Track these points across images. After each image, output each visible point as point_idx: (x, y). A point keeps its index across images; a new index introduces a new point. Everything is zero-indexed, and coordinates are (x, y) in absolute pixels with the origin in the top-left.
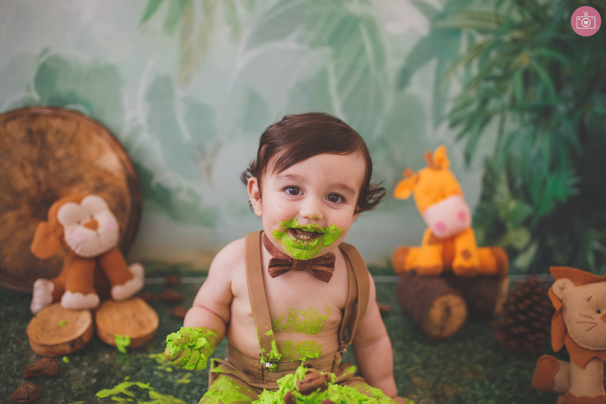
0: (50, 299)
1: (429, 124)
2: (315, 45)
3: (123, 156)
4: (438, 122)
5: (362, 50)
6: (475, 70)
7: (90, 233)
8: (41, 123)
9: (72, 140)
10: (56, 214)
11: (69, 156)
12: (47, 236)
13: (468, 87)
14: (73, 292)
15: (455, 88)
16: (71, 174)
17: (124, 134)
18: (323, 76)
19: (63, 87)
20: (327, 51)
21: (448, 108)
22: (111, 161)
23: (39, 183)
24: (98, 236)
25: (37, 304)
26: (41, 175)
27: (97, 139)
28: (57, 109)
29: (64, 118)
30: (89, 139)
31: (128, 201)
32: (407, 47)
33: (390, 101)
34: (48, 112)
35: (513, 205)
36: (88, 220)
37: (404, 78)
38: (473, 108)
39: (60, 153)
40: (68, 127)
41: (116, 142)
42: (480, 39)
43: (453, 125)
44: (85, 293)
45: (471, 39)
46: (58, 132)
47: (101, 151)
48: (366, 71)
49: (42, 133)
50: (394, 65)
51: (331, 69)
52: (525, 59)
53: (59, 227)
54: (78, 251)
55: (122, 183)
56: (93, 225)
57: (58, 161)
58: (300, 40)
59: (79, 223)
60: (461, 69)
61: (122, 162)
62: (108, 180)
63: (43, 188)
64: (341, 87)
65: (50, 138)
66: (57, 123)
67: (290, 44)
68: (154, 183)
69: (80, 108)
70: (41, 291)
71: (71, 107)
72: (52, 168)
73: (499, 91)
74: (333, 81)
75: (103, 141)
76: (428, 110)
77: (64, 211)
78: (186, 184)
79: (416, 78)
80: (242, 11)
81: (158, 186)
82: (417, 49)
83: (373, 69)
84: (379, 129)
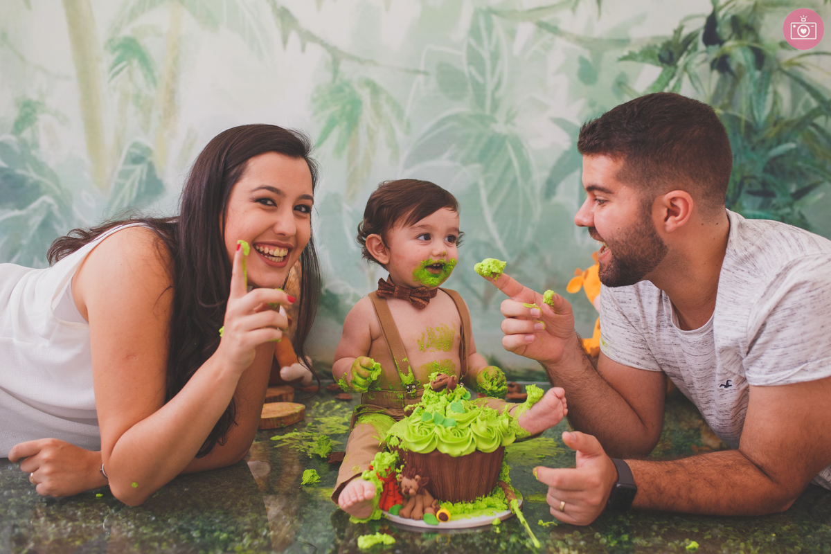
2: (465, 162)
5: (509, 164)
18: (475, 188)
20: (477, 166)
32: (551, 160)
33: (538, 209)
37: (550, 188)
48: (514, 182)
50: (539, 177)
51: (481, 183)
58: (452, 158)
64: (491, 199)
67: (443, 162)
68: (323, 290)
74: (484, 193)
78: (352, 290)
79: (562, 187)
80: (400, 135)
81: (327, 291)
82: (560, 161)
83: (520, 181)
84: (529, 236)
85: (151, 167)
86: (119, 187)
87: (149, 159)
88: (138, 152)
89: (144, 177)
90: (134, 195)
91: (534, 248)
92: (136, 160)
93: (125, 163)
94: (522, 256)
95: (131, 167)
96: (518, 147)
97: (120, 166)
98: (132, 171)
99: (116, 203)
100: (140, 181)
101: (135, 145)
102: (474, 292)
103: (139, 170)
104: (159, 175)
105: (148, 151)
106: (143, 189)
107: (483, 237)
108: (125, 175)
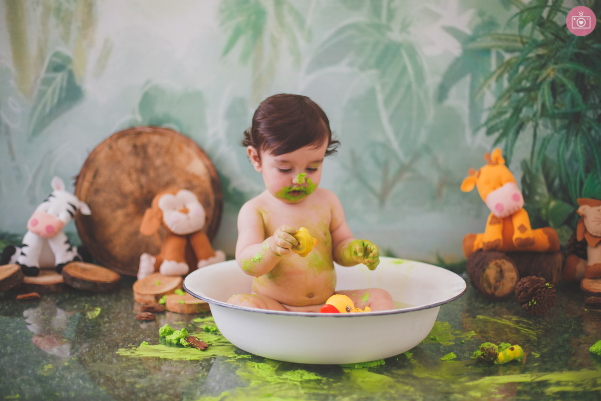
0: (152, 269)
1: (468, 132)
2: (363, 68)
3: (208, 163)
4: (476, 130)
5: (404, 70)
6: (506, 84)
7: (182, 216)
8: (143, 139)
9: (168, 151)
10: (157, 203)
11: (165, 164)
12: (151, 218)
13: (500, 98)
14: (169, 260)
15: (489, 99)
16: (166, 178)
17: (208, 146)
18: (372, 93)
19: (159, 110)
20: (374, 72)
21: (484, 117)
22: (198, 167)
23: (141, 187)
24: (189, 218)
25: (142, 275)
26: (143, 180)
27: (187, 150)
28: (156, 128)
29: (161, 134)
30: (181, 150)
31: (212, 198)
32: (443, 66)
33: (431, 113)
34: (148, 130)
35: (553, 204)
36: (181, 208)
37: (442, 92)
38: (508, 116)
39: (158, 162)
40: (164, 141)
41: (202, 152)
42: (507, 57)
43: (489, 132)
44: (178, 261)
45: (500, 57)
46: (157, 145)
47: (190, 159)
48: (409, 87)
49: (144, 147)
50: (432, 82)
51: (378, 87)
52: (551, 72)
53: (160, 211)
54: (174, 229)
55: (207, 184)
56: (185, 211)
57: (156, 169)
58: (351, 64)
59: (174, 209)
60: (493, 83)
61: (207, 167)
62: (195, 182)
63: (145, 191)
64: (387, 102)
65: (151, 150)
66: (156, 139)
67: (342, 68)
69: (172, 126)
70: (146, 262)
71: (166, 125)
72: (152, 174)
73: (531, 101)
74: (380, 97)
75: (191, 151)
76: (466, 120)
77: (163, 201)
79: (453, 92)
80: (302, 43)
81: (235, 190)
82: (452, 67)
83: (414, 86)
84: (423, 137)
85: (71, 75)
86: (42, 94)
87: (69, 67)
88: (59, 61)
89: (65, 84)
90: (55, 100)
91: (427, 149)
92: (57, 68)
93: (48, 71)
94: (416, 156)
95: (52, 75)
96: (413, 53)
97: (43, 74)
98: (53, 79)
99: (40, 108)
100: (61, 88)
101: (57, 54)
102: (371, 190)
103: (60, 78)
104: (78, 81)
105: (68, 60)
106: (63, 95)
107: (379, 138)
108: (47, 82)
